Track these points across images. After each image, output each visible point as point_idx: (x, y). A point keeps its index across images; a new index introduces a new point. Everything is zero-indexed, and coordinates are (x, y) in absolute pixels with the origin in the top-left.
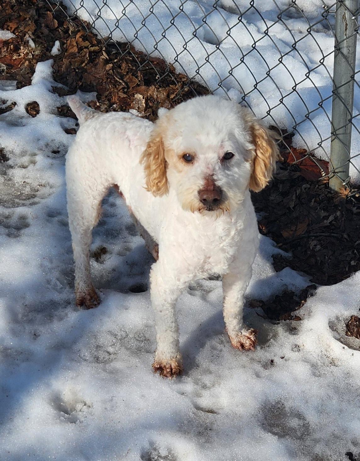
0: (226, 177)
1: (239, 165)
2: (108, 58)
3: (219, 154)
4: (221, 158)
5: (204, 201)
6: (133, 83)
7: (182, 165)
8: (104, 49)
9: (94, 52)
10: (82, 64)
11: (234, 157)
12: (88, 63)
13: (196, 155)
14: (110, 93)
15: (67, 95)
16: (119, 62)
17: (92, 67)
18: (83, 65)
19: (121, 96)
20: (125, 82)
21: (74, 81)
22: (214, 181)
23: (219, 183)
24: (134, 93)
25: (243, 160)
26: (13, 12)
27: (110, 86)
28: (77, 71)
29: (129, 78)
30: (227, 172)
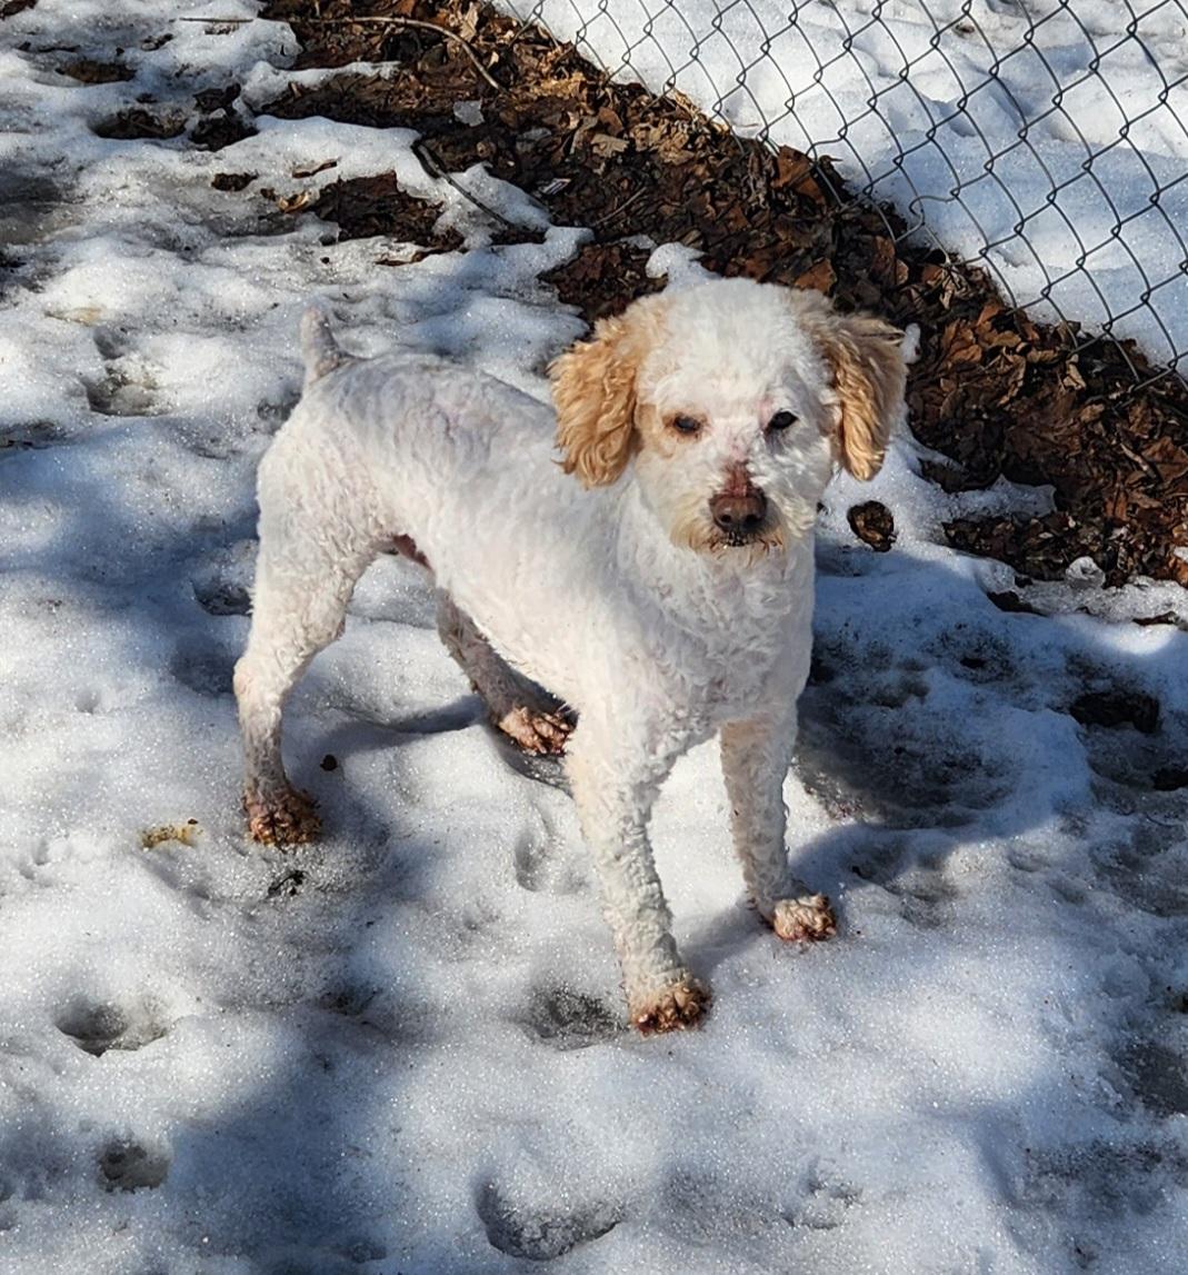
0: (776, 469)
1: (805, 444)
2: (1083, 384)
3: (761, 417)
4: (766, 425)
5: (723, 521)
6: (1177, 467)
7: (670, 441)
8: (1075, 358)
9: (1042, 364)
10: (1000, 396)
11: (796, 423)
12: (1019, 396)
13: (705, 420)
14: (1098, 490)
15: (967, 489)
16: (1124, 401)
17: (1030, 409)
18: (1002, 402)
19: (1140, 503)
20: (1146, 462)
21: (978, 447)
22: (747, 475)
23: (759, 482)
24: (1178, 497)
25: (817, 431)
26: (753, 228)
27: (1095, 471)
28: (985, 416)
29: (1160, 451)
30: (778, 457)
